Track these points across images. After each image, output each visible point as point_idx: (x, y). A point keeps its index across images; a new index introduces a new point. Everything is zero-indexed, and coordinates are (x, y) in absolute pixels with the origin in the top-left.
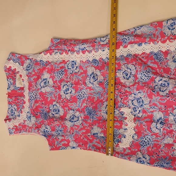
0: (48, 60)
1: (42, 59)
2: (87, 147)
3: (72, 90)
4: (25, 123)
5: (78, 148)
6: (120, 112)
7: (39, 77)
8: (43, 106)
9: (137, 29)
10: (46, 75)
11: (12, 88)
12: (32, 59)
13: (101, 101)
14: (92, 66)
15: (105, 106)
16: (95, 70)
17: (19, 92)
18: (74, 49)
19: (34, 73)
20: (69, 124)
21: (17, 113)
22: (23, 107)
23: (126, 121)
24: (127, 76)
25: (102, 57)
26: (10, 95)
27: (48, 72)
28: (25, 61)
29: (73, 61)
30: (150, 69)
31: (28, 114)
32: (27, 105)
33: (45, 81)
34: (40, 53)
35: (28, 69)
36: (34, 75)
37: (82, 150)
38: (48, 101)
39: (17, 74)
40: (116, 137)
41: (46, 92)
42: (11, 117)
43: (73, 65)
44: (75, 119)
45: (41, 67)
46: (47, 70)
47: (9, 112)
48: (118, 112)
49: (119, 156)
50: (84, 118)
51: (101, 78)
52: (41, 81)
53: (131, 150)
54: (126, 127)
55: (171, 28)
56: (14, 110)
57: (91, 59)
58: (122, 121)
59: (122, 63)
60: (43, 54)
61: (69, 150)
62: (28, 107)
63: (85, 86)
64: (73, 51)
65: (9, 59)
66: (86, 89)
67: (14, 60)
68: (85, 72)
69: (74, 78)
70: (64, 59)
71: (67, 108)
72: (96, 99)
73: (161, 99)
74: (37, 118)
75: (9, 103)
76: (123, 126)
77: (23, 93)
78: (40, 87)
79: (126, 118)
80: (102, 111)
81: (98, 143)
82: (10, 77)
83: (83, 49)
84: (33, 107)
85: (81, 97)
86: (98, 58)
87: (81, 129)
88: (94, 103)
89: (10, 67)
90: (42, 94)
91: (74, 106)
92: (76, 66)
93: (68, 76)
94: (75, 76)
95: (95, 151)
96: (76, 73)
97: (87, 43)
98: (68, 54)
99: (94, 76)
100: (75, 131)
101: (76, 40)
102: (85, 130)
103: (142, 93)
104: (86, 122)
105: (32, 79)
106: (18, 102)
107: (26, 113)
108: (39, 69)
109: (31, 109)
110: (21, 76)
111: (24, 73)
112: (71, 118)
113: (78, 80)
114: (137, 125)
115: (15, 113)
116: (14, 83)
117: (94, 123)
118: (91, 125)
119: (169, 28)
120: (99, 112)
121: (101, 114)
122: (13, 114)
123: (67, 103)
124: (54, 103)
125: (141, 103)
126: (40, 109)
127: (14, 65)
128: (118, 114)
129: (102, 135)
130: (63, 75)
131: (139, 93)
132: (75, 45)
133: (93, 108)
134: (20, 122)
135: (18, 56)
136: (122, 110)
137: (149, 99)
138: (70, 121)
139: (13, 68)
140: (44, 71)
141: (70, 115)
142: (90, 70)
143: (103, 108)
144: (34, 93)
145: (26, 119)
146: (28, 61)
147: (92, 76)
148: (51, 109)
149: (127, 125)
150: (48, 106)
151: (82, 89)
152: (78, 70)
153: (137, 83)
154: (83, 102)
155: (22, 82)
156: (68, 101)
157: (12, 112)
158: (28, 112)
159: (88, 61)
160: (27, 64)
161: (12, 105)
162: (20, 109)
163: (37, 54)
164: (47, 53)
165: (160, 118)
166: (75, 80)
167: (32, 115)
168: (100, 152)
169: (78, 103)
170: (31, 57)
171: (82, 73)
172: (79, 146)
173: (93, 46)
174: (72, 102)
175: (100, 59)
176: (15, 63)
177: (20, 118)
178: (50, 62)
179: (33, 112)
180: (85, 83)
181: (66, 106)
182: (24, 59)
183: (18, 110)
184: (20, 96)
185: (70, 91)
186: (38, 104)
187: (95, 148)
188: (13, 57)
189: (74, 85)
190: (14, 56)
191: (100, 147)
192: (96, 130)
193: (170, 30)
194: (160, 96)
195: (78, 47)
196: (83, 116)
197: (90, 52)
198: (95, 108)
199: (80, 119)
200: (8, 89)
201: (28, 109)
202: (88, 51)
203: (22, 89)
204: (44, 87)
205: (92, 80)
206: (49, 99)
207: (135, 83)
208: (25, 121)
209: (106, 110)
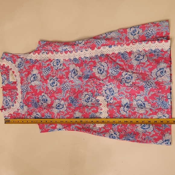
0: (36, 59)
1: (31, 58)
2: (70, 129)
3: (57, 83)
4: (18, 111)
5: (63, 129)
6: (96, 100)
7: (29, 73)
8: (33, 97)
9: (108, 34)
10: (35, 71)
11: (6, 82)
12: (23, 58)
13: (81, 91)
14: (73, 64)
15: (84, 96)
16: (75, 67)
17: (13, 85)
18: (58, 50)
19: (25, 70)
20: (55, 111)
21: (11, 104)
22: (17, 98)
23: (101, 106)
24: (101, 71)
25: (81, 57)
26: (4, 89)
27: (36, 69)
28: (17, 60)
29: (58, 60)
30: (118, 65)
31: (21, 104)
32: (20, 96)
33: (34, 76)
34: (30, 53)
35: (19, 66)
36: (25, 71)
37: (67, 131)
38: (38, 92)
39: (10, 71)
41: (35, 85)
42: (6, 107)
43: (58, 62)
44: (61, 107)
45: (31, 65)
46: (35, 67)
47: (4, 103)
48: (95, 100)
49: (96, 134)
50: (68, 105)
51: (80, 73)
52: (31, 76)
53: (105, 129)
54: (101, 111)
55: (133, 34)
56: (8, 100)
57: (72, 58)
58: (98, 106)
59: (97, 61)
60: (32, 54)
61: (56, 132)
62: (21, 98)
63: (68, 79)
64: (57, 51)
65: (3, 58)
66: (69, 82)
67: (7, 59)
68: (68, 68)
69: (59, 73)
70: (50, 58)
71: (53, 98)
72: (77, 90)
73: (126, 89)
74: (28, 106)
75: (4, 95)
76: (99, 110)
77: (16, 86)
78: (30, 81)
79: (101, 104)
80: (82, 100)
82: (4, 73)
83: (66, 50)
84: (25, 97)
85: (65, 89)
86: (77, 57)
87: (66, 114)
88: (76, 93)
89: (4, 65)
90: (32, 87)
91: (59, 96)
92: (60, 63)
93: (54, 71)
94: (59, 71)
95: (77, 131)
96: (60, 69)
97: (68, 45)
98: (53, 53)
99: (75, 72)
100: (61, 116)
101: (59, 42)
102: (69, 115)
103: (113, 85)
104: (70, 109)
105: (23, 75)
106: (12, 94)
107: (19, 103)
108: (29, 66)
109: (23, 100)
110: (13, 72)
111: (16, 70)
112: (57, 106)
113: (62, 75)
114: (110, 109)
115: (10, 103)
116: (8, 78)
117: (76, 109)
118: (74, 111)
119: (131, 34)
120: (80, 101)
122: (8, 104)
123: (53, 94)
124: (43, 94)
125: (112, 92)
126: (31, 99)
127: (7, 63)
130: (50, 71)
131: (110, 84)
132: (58, 46)
133: (75, 97)
134: (14, 111)
135: (10, 55)
136: (98, 98)
137: (118, 89)
138: (56, 108)
139: (6, 66)
140: (33, 68)
141: (56, 104)
142: (72, 67)
143: (83, 97)
144: (25, 86)
145: (20, 108)
146: (19, 60)
147: (73, 71)
148: (40, 99)
149: (102, 110)
150: (38, 96)
151: (66, 82)
152: (62, 66)
153: (109, 77)
154: (67, 92)
155: (15, 78)
156: (54, 92)
157: (7, 103)
158: (21, 102)
159: (70, 60)
160: (18, 62)
161: (7, 96)
162: (14, 100)
163: (27, 54)
164: (36, 53)
165: (127, 103)
166: (60, 75)
167: (24, 105)
168: (81, 131)
169: (63, 94)
170: (21, 57)
171: (65, 69)
172: (64, 128)
173: (73, 48)
174: (57, 93)
175: (79, 58)
176: (8, 62)
177: (14, 107)
178: (38, 60)
179: (25, 102)
180: (68, 78)
181: (53, 96)
182: (16, 58)
183: (12, 101)
184: (13, 89)
185: (56, 84)
186: (29, 96)
187: (77, 128)
188: (6, 57)
189: (59, 79)
190: (7, 55)
191: (81, 127)
192: (78, 114)
193: (133, 36)
194: (126, 87)
195: (61, 48)
196: (67, 104)
197: (71, 52)
198: (77, 97)
199: (65, 106)
200: (2, 83)
201: (21, 99)
202: (70, 52)
203: (15, 83)
204: (33, 81)
205: (73, 75)
206: (38, 91)
207: (107, 77)
208: (18, 110)
209: (85, 98)
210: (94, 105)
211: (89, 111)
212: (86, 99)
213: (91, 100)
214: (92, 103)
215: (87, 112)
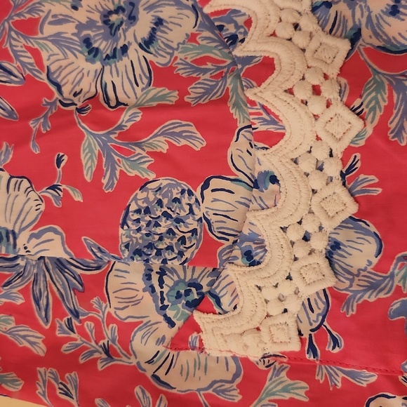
23: (267, 94)
40: (176, 264)
53: (310, 379)
54: (268, 160)
58: (224, 99)
76: (238, 148)
79: (265, 68)
80: (49, 30)
81: (23, 315)
114: (381, 129)
121: (36, 54)
128: (192, 38)
129: (55, 248)
168: (28, 394)
191: (40, 349)
209: (81, 16)
210: (182, 85)
211: (123, 166)
212: (91, 24)
213: (143, 27)
214: (161, 61)
215: (99, 173)
